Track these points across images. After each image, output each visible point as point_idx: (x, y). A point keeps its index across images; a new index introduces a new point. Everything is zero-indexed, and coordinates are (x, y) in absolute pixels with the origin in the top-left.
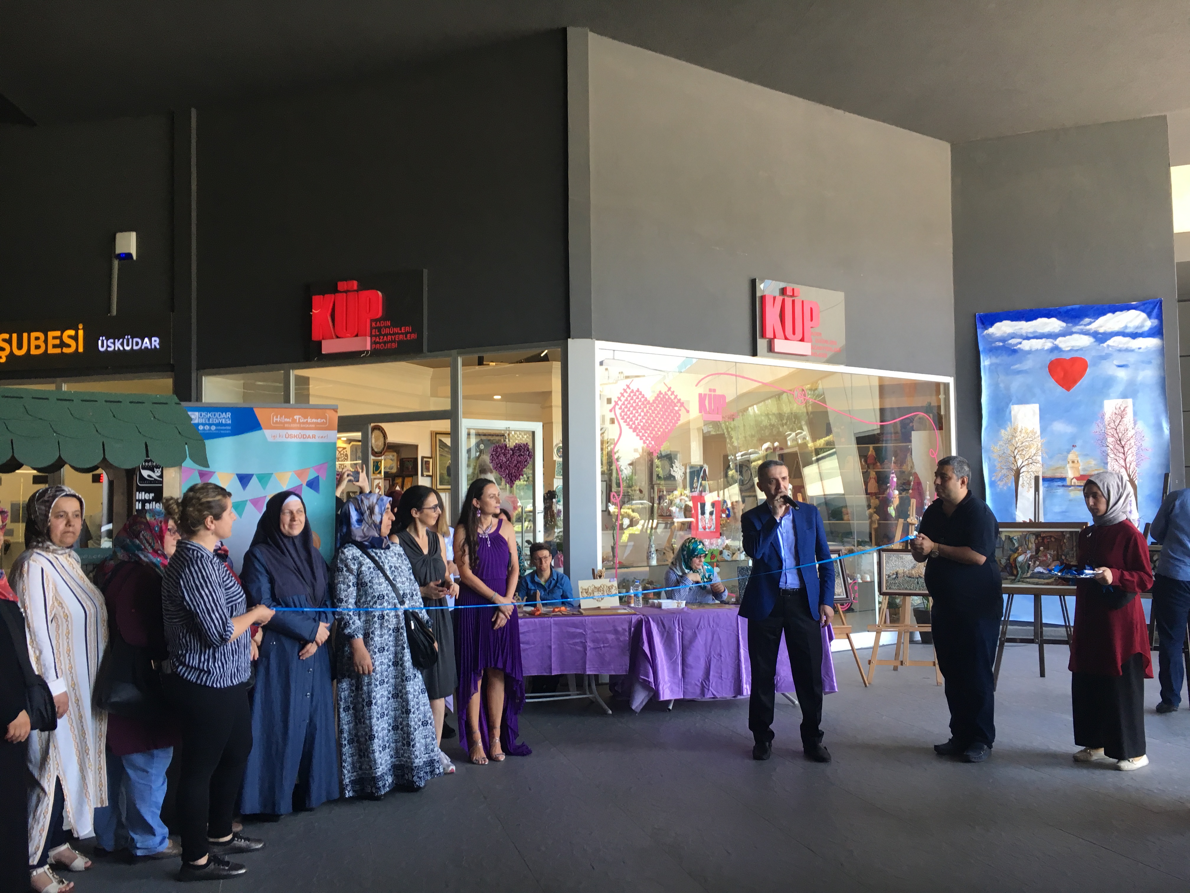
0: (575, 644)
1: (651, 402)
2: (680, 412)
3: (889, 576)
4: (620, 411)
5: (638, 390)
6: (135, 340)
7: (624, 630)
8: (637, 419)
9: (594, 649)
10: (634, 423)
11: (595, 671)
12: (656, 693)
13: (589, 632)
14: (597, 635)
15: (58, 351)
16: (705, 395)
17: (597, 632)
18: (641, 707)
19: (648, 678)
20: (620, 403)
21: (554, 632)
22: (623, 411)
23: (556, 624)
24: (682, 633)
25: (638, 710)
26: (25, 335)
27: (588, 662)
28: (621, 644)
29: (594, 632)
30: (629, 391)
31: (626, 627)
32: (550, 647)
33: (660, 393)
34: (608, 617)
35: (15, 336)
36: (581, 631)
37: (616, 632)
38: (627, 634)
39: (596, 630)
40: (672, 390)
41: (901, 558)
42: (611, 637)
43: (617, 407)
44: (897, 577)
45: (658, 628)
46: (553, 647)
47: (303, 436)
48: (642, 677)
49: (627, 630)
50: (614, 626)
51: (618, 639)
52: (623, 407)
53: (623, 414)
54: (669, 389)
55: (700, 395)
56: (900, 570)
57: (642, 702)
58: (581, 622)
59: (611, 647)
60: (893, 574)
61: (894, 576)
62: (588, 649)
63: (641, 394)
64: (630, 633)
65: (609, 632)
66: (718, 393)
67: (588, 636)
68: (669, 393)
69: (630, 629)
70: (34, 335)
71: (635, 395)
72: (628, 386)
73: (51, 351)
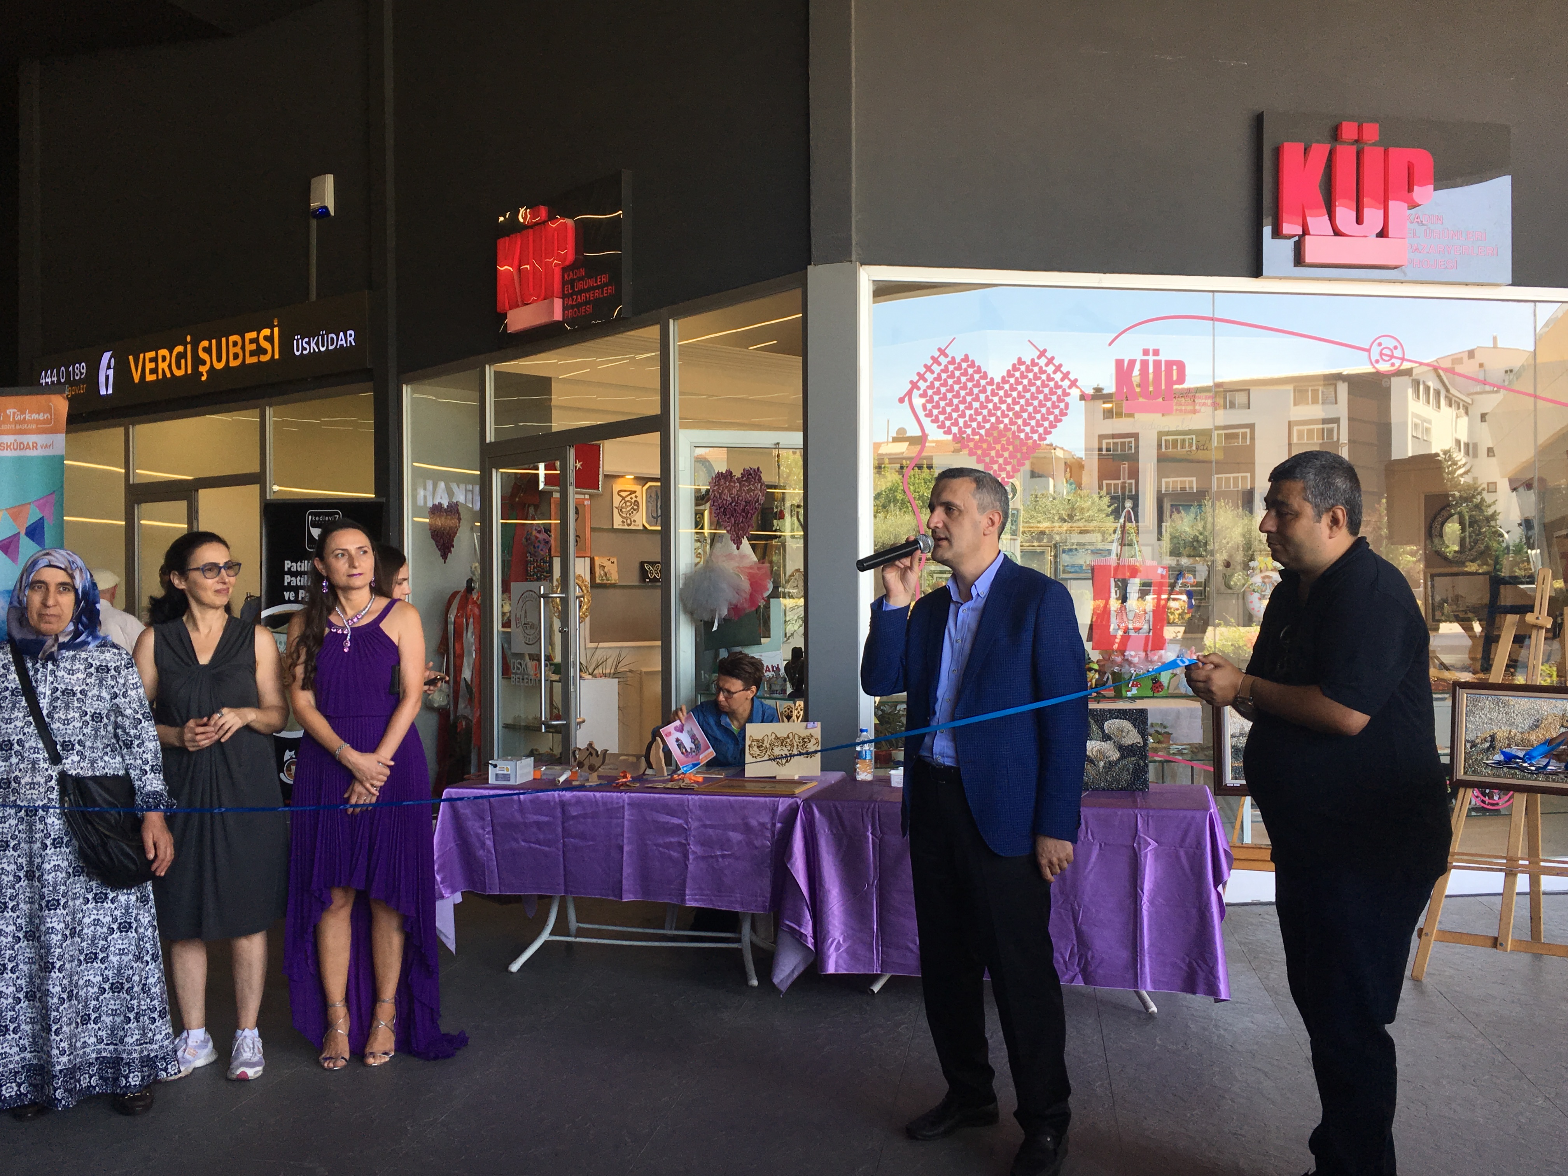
0: (669, 846)
1: (997, 379)
2: (1067, 399)
3: (1474, 745)
4: (923, 400)
5: (966, 359)
6: (330, 336)
7: (763, 825)
8: (963, 415)
9: (703, 858)
10: (956, 423)
11: (703, 900)
12: (817, 958)
13: (694, 824)
14: (710, 831)
15: (254, 360)
16: (1132, 363)
17: (712, 826)
18: (789, 982)
19: (800, 925)
20: (922, 385)
21: (630, 820)
22: (931, 400)
23: (632, 804)
24: (881, 840)
25: (783, 988)
26: (224, 340)
27: (689, 882)
28: (756, 852)
29: (705, 826)
30: (943, 360)
31: (766, 819)
32: (621, 848)
33: (1020, 362)
34: (732, 798)
35: (214, 341)
36: (680, 821)
37: (747, 829)
38: (768, 834)
39: (708, 822)
40: (1049, 355)
41: (1506, 705)
42: (736, 836)
43: (916, 393)
44: (1492, 747)
45: (830, 829)
46: (626, 849)
47: (21, 446)
48: (788, 923)
49: (769, 826)
50: (744, 818)
51: (750, 844)
52: (930, 392)
53: (929, 406)
54: (1042, 353)
55: (1119, 363)
56: (1502, 733)
57: (793, 971)
58: (681, 804)
59: (737, 858)
60: (1485, 740)
61: (1487, 745)
62: (691, 857)
63: (972, 365)
64: (773, 833)
65: (734, 828)
66: (1163, 357)
67: (693, 833)
68: (1042, 362)
69: (774, 825)
70: (232, 338)
71: (959, 368)
72: (942, 352)
73: (250, 360)
